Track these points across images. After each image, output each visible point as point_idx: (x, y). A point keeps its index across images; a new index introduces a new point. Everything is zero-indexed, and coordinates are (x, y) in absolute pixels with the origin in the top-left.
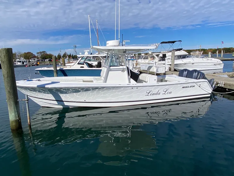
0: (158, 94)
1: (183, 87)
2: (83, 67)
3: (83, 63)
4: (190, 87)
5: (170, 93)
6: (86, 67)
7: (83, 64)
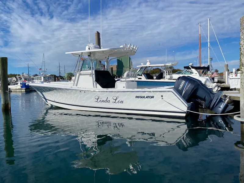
0: (107, 101)
1: (137, 97)
2: (141, 79)
3: (142, 74)
4: (147, 97)
5: (122, 102)
6: (143, 78)
7: (142, 76)
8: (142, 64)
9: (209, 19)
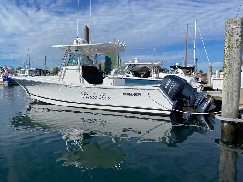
0: (94, 97)
1: (124, 94)
2: (128, 76)
3: (129, 72)
4: (134, 95)
5: (109, 99)
6: (131, 76)
8: (130, 62)
9: (196, 21)
